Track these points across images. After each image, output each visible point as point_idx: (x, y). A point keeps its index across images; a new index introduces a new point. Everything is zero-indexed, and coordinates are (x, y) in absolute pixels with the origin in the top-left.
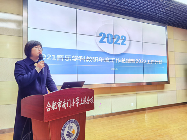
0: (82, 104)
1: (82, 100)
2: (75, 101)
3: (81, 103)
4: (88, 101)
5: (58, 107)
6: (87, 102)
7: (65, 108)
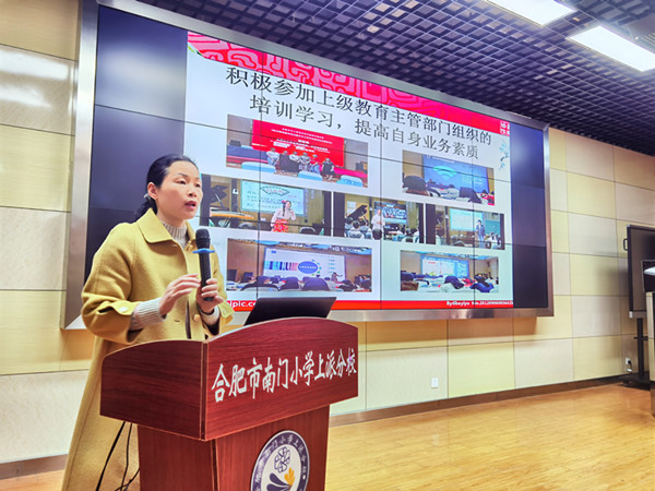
0: (323, 375)
1: (321, 362)
2: (301, 367)
3: (321, 375)
4: (339, 365)
5: (248, 385)
6: (337, 371)
7: (272, 390)
